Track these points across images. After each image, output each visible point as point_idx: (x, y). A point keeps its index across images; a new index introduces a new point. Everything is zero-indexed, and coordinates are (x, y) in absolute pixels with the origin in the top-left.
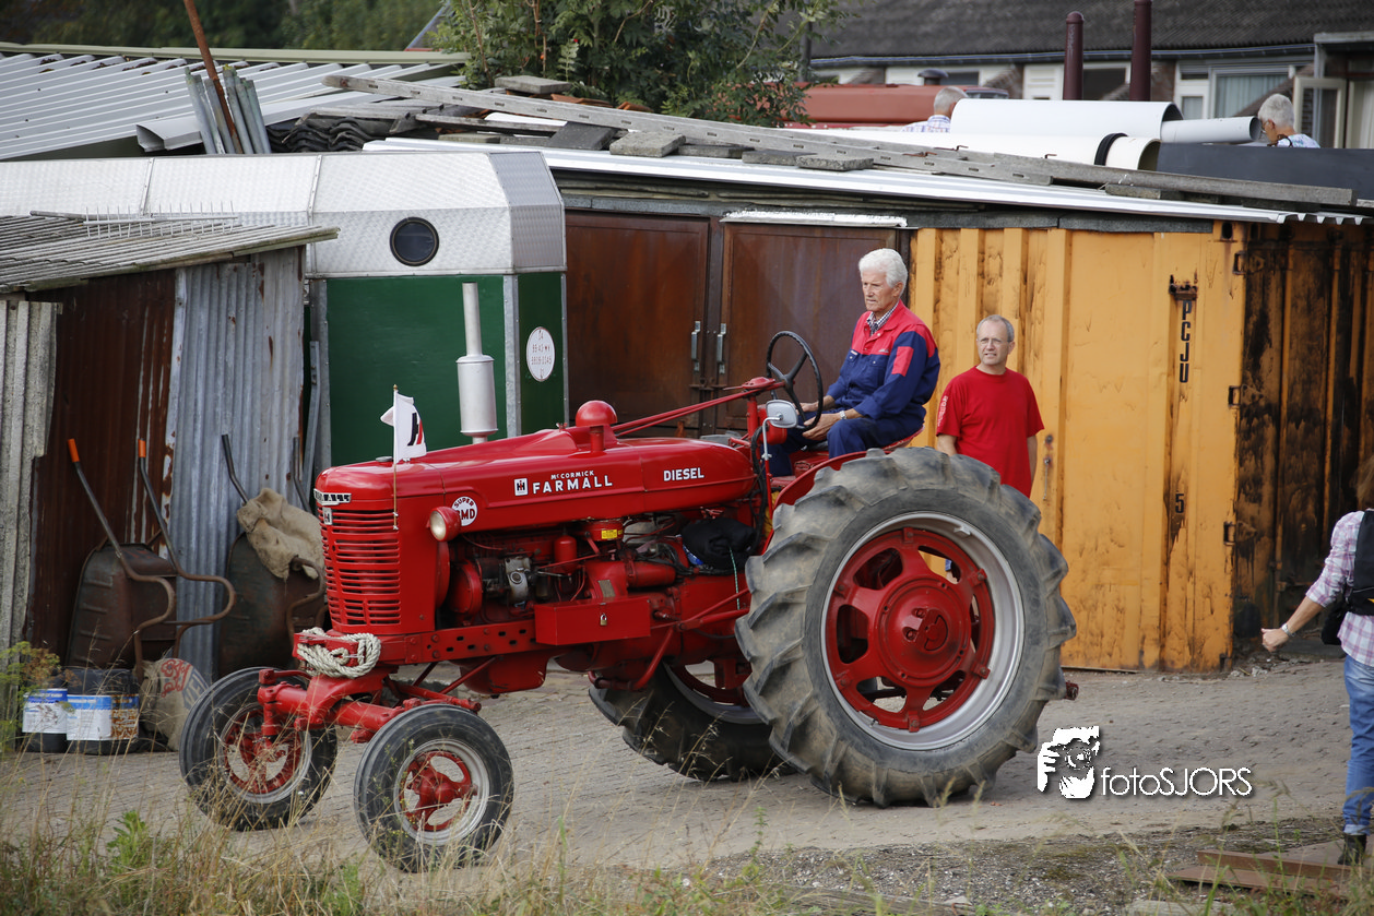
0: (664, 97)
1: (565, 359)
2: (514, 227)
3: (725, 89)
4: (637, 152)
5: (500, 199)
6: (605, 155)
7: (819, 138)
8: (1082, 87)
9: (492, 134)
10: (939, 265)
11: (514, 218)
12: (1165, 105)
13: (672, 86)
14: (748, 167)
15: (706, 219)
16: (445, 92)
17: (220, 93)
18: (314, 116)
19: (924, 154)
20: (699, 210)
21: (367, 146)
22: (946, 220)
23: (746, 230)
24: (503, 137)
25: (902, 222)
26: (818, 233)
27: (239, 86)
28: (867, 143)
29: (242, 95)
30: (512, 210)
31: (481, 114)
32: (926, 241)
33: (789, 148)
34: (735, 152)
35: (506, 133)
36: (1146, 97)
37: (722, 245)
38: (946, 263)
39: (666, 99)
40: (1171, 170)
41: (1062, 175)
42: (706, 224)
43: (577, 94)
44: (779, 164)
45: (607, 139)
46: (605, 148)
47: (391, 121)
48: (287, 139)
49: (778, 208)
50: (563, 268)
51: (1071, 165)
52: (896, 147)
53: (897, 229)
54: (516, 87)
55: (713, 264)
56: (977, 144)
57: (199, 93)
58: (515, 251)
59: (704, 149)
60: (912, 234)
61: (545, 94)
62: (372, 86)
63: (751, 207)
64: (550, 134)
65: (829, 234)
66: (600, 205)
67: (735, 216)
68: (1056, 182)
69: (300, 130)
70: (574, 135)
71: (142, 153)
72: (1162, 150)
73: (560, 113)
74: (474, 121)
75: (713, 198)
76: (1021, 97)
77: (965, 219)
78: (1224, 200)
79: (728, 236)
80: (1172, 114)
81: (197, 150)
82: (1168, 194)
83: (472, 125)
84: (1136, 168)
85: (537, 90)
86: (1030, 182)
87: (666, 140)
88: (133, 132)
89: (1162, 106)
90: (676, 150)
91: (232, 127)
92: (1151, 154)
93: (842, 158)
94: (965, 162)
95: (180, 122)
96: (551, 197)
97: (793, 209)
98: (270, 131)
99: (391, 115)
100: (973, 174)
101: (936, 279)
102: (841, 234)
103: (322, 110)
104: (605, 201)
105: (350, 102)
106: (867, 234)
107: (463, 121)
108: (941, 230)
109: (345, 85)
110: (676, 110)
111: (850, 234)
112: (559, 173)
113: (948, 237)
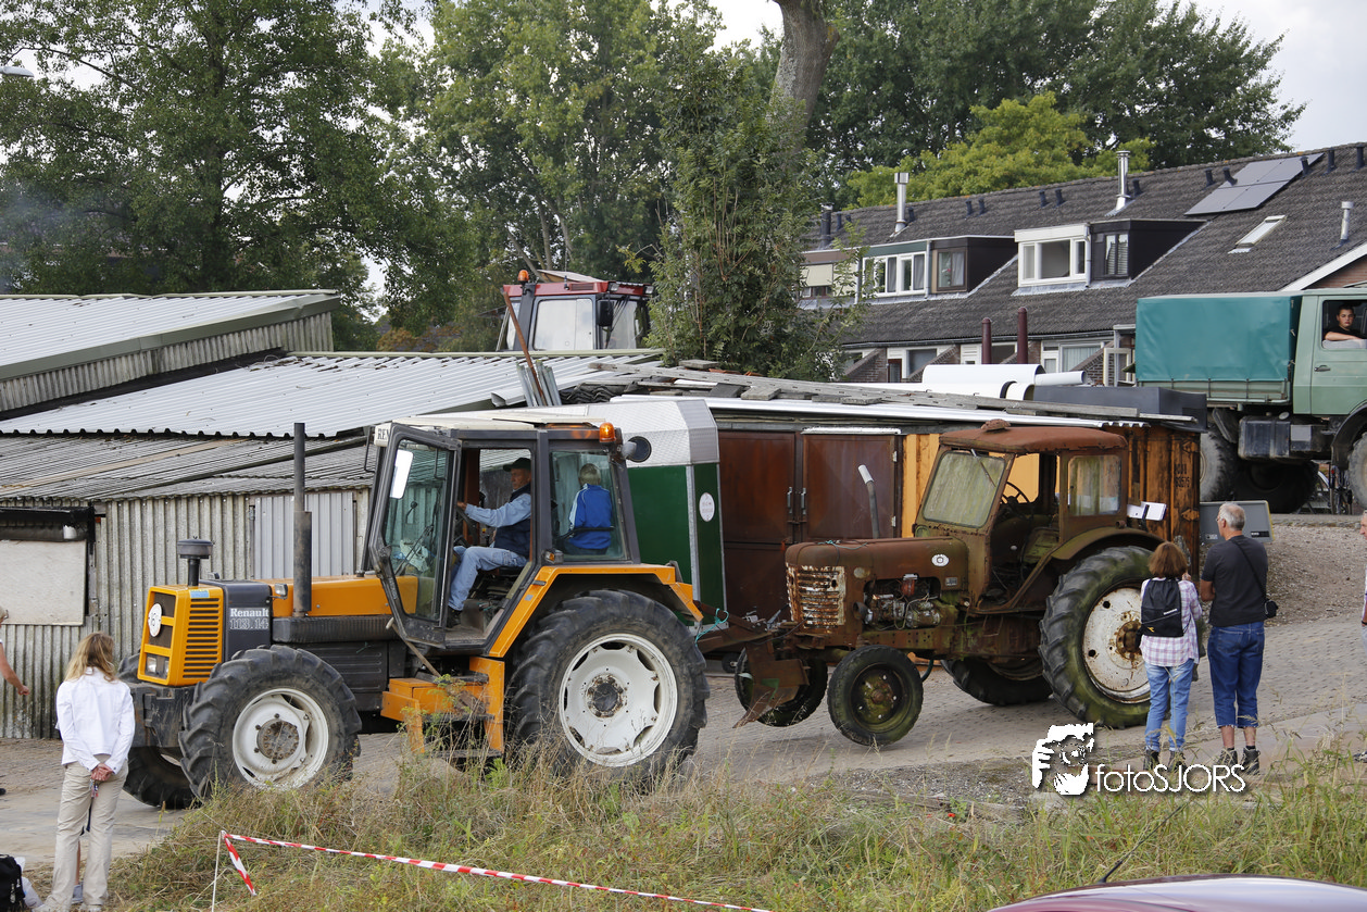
0: (769, 368)
1: (720, 509)
2: (691, 440)
3: (801, 361)
4: (755, 398)
5: (683, 425)
6: (739, 400)
7: (853, 387)
8: (992, 357)
9: (678, 391)
10: (919, 454)
11: (691, 435)
12: (1036, 366)
13: (773, 362)
14: (815, 404)
15: (793, 432)
16: (652, 368)
17: (535, 375)
18: (584, 384)
19: (909, 395)
20: (790, 428)
21: (612, 400)
22: (922, 429)
23: (814, 437)
24: (684, 392)
25: (898, 431)
26: (853, 438)
27: (544, 371)
28: (879, 390)
29: (546, 375)
30: (690, 431)
31: (672, 380)
32: (911, 442)
33: (837, 393)
34: (808, 396)
35: (686, 390)
36: (1026, 361)
37: (802, 446)
38: (923, 452)
39: (770, 369)
40: (1041, 400)
41: (983, 404)
42: (793, 435)
43: (723, 368)
44: (832, 402)
45: (739, 392)
46: (739, 396)
47: (624, 386)
48: (570, 397)
49: (832, 426)
50: (718, 461)
51: (987, 399)
52: (894, 391)
53: (896, 435)
54: (690, 365)
55: (798, 456)
56: (935, 389)
57: (523, 375)
58: (692, 453)
59: (791, 395)
60: (903, 437)
61: (706, 369)
62: (614, 368)
63: (817, 425)
64: (709, 390)
65: (859, 439)
66: (736, 427)
67: (809, 430)
68: (980, 408)
69: (577, 392)
70: (722, 390)
71: (495, 408)
72: (1035, 389)
73: (714, 378)
74: (669, 385)
75: (797, 421)
76: (959, 363)
77: (933, 428)
78: (1070, 415)
79: (805, 441)
80: (1040, 371)
81: (523, 405)
82: (1040, 413)
83: (668, 386)
84: (1022, 399)
85: (701, 367)
86: (966, 408)
87: (771, 391)
88: (490, 397)
89: (1034, 367)
90: (776, 396)
91: (541, 392)
92: (1030, 391)
93: (865, 398)
94: (932, 399)
95: (514, 390)
96: (710, 423)
97: (840, 426)
98: (561, 393)
99: (624, 383)
100: (935, 405)
101: (918, 461)
102: (866, 438)
103: (588, 382)
104: (739, 424)
105: (603, 376)
106: (880, 438)
107: (663, 384)
108: (919, 435)
109: (599, 368)
110: (775, 375)
111: (871, 438)
112: (714, 411)
113: (923, 438)
